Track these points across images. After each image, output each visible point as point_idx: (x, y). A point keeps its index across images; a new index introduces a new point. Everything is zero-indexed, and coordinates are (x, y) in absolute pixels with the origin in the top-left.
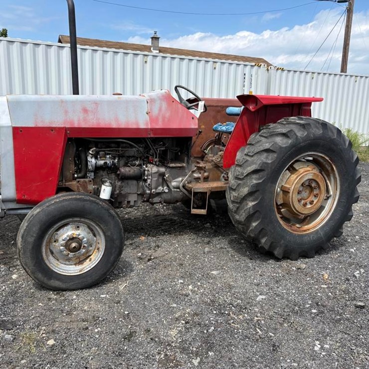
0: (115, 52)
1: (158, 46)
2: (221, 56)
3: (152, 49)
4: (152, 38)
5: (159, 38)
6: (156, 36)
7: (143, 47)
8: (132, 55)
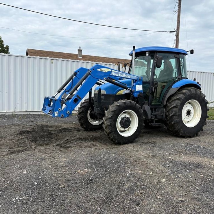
0: (62, 60)
1: (82, 55)
2: (118, 60)
3: (78, 56)
4: (78, 50)
5: (82, 50)
6: (80, 49)
7: (73, 55)
8: (71, 62)
